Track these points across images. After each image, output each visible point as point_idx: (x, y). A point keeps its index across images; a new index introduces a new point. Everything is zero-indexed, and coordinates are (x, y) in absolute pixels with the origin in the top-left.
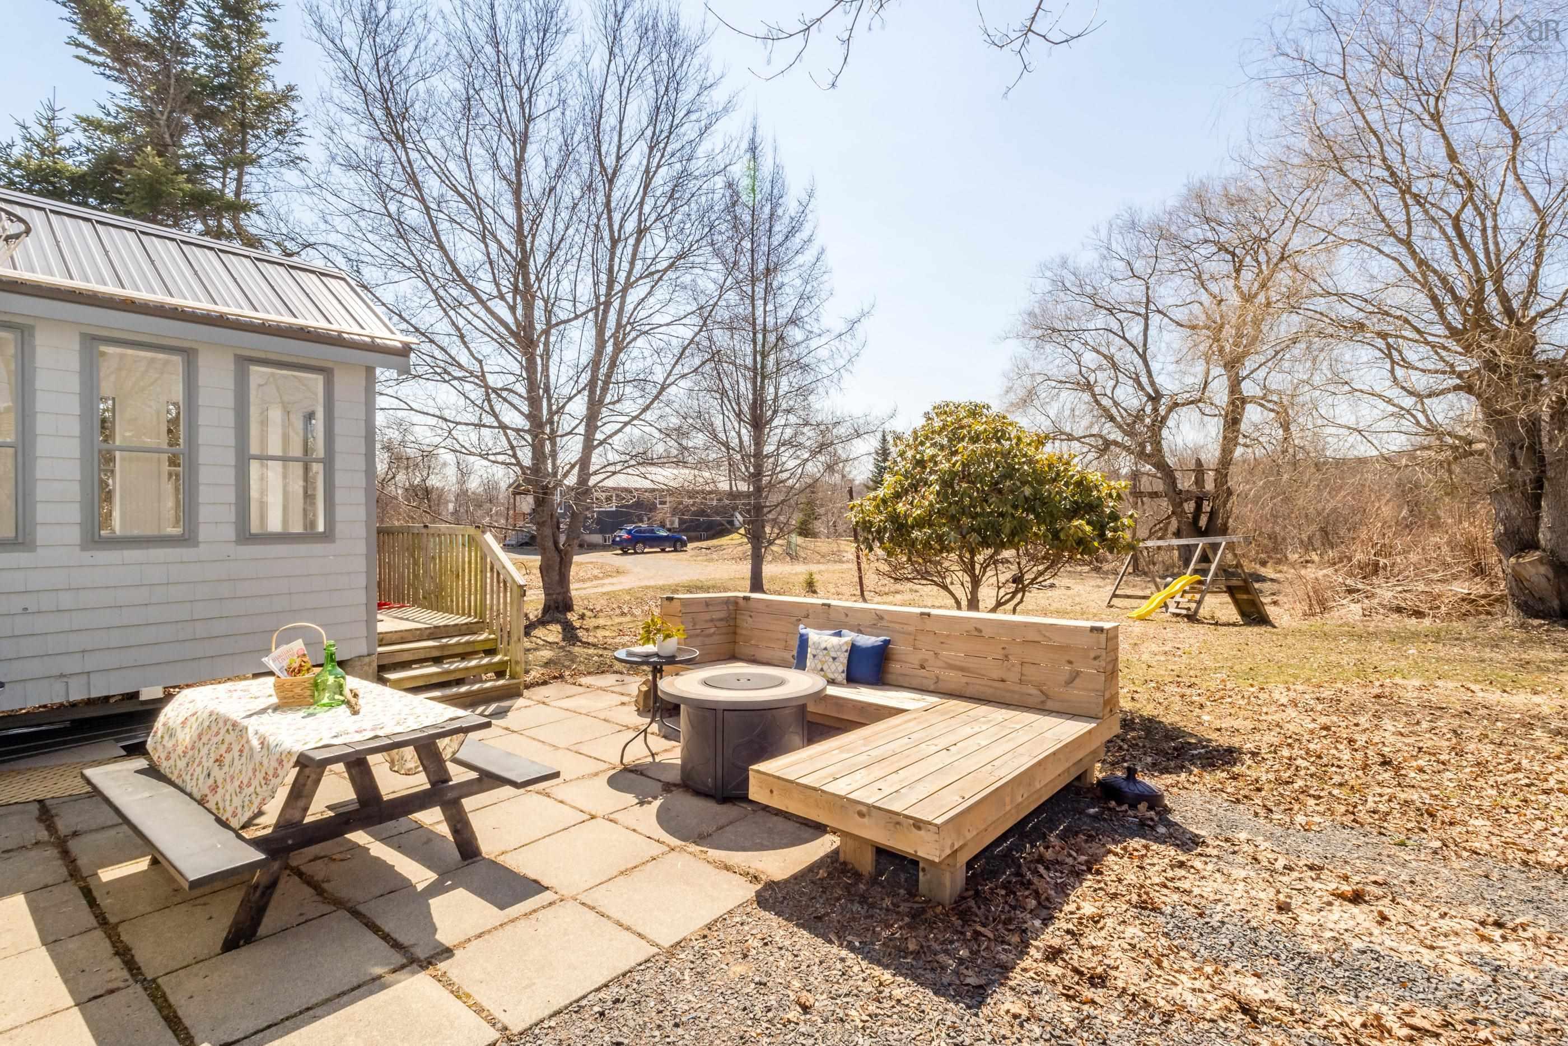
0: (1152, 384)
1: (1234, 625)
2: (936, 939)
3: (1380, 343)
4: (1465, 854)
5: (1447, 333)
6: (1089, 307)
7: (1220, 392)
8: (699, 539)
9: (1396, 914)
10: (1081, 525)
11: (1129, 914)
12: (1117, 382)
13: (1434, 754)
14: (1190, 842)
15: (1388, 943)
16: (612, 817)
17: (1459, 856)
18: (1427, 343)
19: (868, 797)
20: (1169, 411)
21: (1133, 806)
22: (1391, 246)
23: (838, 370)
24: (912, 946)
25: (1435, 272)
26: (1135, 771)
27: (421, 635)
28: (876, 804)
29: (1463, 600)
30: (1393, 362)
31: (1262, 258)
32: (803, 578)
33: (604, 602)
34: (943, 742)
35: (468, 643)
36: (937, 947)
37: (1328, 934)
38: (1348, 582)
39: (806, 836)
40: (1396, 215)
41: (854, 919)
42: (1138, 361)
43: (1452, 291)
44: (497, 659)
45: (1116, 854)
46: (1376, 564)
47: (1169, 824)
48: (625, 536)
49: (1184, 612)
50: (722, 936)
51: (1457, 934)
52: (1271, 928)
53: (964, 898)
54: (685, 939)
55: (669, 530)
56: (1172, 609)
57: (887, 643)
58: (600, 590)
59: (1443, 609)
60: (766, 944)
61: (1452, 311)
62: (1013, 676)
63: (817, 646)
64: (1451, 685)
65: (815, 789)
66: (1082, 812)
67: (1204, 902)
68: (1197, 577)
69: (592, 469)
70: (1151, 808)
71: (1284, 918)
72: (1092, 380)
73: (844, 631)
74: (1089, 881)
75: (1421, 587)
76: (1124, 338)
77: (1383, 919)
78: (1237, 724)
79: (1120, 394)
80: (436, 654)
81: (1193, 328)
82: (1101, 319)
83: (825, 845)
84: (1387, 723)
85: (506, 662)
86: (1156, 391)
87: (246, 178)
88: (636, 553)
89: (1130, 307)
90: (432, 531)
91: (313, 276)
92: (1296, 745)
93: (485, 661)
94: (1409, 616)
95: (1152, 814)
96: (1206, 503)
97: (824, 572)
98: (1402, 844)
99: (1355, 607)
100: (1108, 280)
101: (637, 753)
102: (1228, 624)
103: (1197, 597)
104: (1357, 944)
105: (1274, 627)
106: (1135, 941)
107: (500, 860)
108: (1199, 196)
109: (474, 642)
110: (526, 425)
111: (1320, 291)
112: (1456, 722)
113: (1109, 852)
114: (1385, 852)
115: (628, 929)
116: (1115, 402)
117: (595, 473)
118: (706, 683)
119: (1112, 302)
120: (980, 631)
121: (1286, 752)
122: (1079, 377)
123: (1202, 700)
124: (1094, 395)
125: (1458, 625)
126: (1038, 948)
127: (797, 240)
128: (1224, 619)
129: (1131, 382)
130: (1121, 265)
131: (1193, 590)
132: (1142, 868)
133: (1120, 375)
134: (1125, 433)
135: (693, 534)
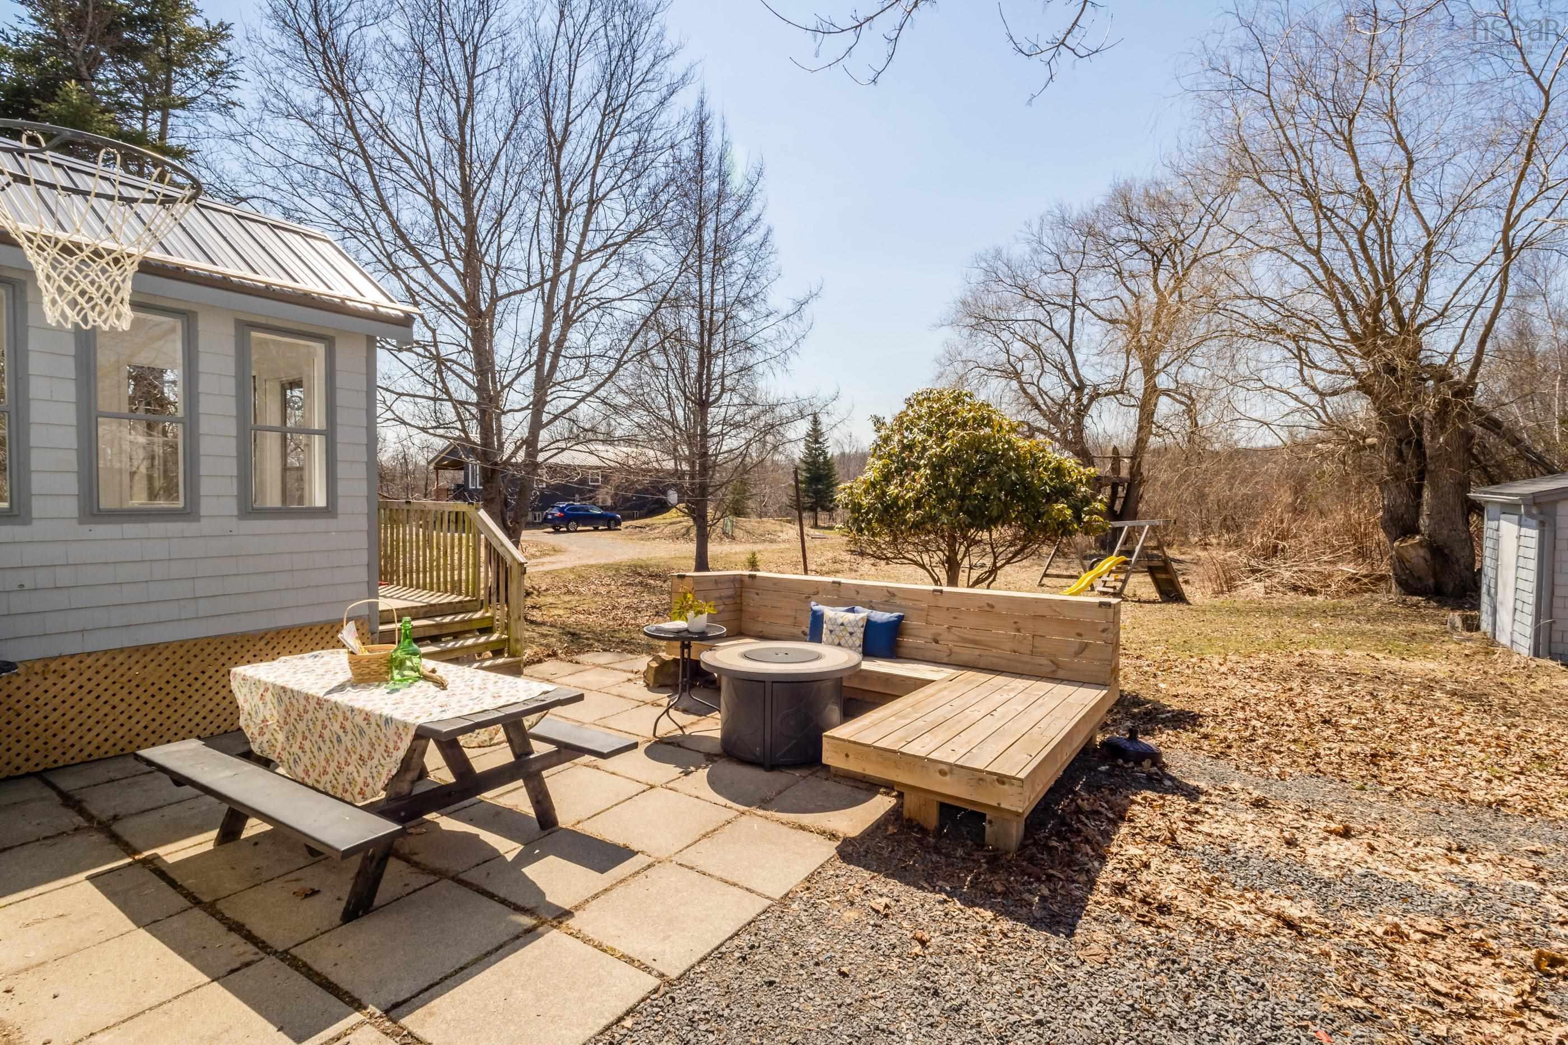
0: (1077, 374)
1: (1154, 602)
2: (1017, 881)
3: (1292, 345)
4: (1415, 796)
5: (1348, 337)
6: (1019, 298)
7: (1137, 383)
8: (632, 518)
9: (1380, 844)
10: (1062, 508)
11: (1169, 854)
12: (1043, 371)
13: (1363, 714)
14: (1193, 794)
15: (1381, 868)
16: (670, 785)
17: (1409, 798)
18: (1334, 347)
19: (947, 756)
20: (1092, 399)
21: (1139, 763)
22: (1301, 255)
23: (785, 352)
24: (999, 888)
25: (1338, 280)
26: (1136, 733)
27: (417, 613)
28: (958, 763)
29: (1350, 579)
30: (1302, 363)
31: (1178, 259)
32: (744, 558)
33: (548, 580)
34: (984, 708)
35: (462, 621)
36: (1019, 887)
37: (1333, 863)
38: (1253, 562)
39: (861, 797)
40: (1308, 227)
41: (937, 868)
42: (1064, 352)
43: (1353, 300)
44: (494, 637)
45: (1140, 804)
46: (1276, 546)
47: (1172, 779)
48: (558, 514)
49: (1111, 590)
50: (823, 888)
51: (1431, 859)
52: (1286, 860)
53: (1026, 846)
54: (791, 891)
55: (602, 508)
56: (1100, 588)
57: (901, 618)
58: (541, 568)
59: (1333, 587)
60: (866, 892)
61: (1352, 318)
62: (1025, 648)
63: (832, 620)
64: (1358, 654)
65: (894, 752)
66: (1095, 770)
67: (1225, 841)
68: (1123, 558)
69: (540, 446)
70: (1154, 764)
71: (1294, 852)
72: (1019, 368)
73: (857, 608)
74: (1124, 829)
75: (1314, 567)
76: (1052, 329)
77: (1372, 849)
78: (1191, 690)
79: (1046, 383)
80: (435, 632)
81: (1113, 322)
82: (1030, 310)
83: (881, 804)
84: (1315, 688)
85: (505, 640)
86: (1080, 381)
87: (171, 121)
88: (569, 531)
89: (1058, 300)
90: (416, 507)
91: (297, 237)
92: (1247, 709)
93: (483, 639)
94: (1304, 593)
95: (1154, 769)
96: (1120, 489)
97: (764, 551)
98: (1362, 789)
99: (1259, 587)
100: (1038, 273)
101: (666, 728)
102: (1149, 602)
103: (1122, 577)
104: (1358, 870)
105: (1189, 604)
106: (1182, 876)
107: (579, 829)
108: (1123, 196)
109: (470, 620)
110: (474, 397)
111: (1243, 294)
112: (1371, 686)
113: (1133, 802)
114: (1353, 796)
115: (735, 885)
116: (1039, 389)
117: (541, 450)
118: (746, 656)
119: (1040, 292)
120: (992, 607)
121: (1240, 714)
122: (1007, 366)
123: (1153, 669)
124: (1020, 382)
125: (1346, 602)
126: (1105, 884)
127: (746, 218)
128: (1144, 597)
129: (1057, 372)
130: (1049, 259)
131: (1119, 570)
132: (1164, 815)
133: (1046, 365)
134: (1050, 421)
135: (626, 512)
